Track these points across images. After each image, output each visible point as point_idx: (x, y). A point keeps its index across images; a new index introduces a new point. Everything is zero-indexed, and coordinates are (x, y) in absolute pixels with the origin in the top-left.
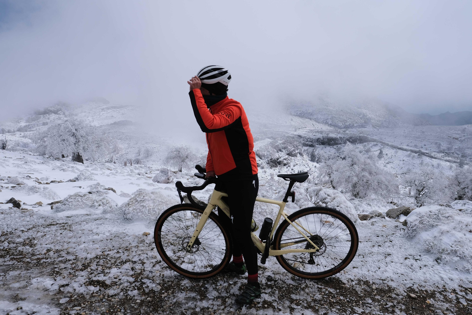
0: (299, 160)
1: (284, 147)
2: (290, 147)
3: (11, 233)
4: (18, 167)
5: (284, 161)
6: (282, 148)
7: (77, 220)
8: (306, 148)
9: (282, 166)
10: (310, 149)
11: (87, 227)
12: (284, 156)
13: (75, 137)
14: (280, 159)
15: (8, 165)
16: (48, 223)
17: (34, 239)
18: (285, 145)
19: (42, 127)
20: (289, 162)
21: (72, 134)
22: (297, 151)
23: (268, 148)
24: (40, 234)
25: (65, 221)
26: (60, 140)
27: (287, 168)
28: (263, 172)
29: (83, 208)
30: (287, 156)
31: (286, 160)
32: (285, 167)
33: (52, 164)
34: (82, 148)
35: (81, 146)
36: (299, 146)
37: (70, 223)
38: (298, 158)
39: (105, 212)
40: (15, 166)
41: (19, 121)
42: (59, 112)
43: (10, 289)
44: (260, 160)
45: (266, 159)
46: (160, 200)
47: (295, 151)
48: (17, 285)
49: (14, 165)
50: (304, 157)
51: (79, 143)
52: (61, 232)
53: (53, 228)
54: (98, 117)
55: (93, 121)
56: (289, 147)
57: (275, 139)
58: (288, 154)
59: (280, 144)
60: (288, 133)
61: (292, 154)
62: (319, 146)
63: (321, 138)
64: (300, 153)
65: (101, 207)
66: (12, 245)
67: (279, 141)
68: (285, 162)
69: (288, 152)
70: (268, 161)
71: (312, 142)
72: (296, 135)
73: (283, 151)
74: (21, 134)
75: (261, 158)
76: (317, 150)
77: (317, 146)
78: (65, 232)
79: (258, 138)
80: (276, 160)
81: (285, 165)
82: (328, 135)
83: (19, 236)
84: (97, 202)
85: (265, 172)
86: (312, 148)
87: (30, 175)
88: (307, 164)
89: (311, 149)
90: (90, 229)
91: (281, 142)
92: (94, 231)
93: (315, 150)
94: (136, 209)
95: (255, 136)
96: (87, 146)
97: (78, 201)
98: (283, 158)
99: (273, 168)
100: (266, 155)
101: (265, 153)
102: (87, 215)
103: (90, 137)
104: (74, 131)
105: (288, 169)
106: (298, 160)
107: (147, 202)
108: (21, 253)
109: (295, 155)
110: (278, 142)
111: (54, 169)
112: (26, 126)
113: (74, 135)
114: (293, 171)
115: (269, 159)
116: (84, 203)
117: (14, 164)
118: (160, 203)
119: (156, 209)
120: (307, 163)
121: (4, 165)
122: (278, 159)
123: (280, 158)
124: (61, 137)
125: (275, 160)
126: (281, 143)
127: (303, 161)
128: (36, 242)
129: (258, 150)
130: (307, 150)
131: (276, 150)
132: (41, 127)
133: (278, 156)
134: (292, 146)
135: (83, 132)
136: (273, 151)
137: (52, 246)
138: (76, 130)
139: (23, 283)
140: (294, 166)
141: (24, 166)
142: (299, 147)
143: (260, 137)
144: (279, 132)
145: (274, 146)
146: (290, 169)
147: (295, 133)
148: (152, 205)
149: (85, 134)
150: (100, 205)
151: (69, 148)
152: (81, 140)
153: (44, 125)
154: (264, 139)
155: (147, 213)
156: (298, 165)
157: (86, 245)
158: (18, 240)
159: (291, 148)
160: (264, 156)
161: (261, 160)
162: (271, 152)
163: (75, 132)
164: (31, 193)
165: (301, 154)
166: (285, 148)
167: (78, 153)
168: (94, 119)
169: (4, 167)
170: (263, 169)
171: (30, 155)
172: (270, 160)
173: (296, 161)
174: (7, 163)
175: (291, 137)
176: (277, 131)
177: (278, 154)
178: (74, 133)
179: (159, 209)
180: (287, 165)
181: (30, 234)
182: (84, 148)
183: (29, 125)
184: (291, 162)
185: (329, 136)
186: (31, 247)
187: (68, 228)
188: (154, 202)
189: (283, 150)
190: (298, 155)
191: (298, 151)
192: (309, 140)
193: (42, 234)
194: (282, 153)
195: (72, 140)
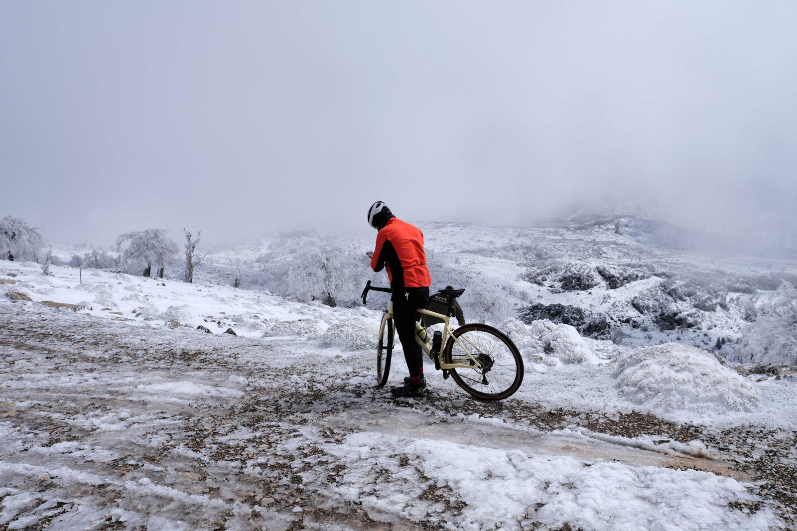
0: (719, 317)
1: (689, 293)
2: (700, 294)
3: (221, 349)
4: (248, 307)
5: (689, 318)
6: (685, 295)
7: (281, 343)
8: (734, 295)
9: (683, 327)
10: (743, 297)
11: (287, 349)
12: (688, 309)
13: (326, 269)
14: (680, 315)
15: (236, 305)
16: (254, 344)
17: (238, 354)
18: (691, 290)
19: (288, 256)
20: (699, 321)
21: (322, 265)
22: (714, 301)
23: (656, 294)
24: (244, 351)
25: (269, 344)
26: (305, 274)
27: (695, 331)
28: (645, 338)
29: (289, 335)
30: (694, 310)
31: (691, 316)
32: (691, 330)
33: (290, 305)
34: (334, 287)
35: (333, 283)
36: (720, 290)
37: (273, 345)
38: (717, 314)
39: (309, 339)
40: (245, 307)
41: (259, 247)
42: (312, 234)
43: (213, 381)
44: (640, 315)
45: (652, 314)
46: (360, 326)
47: (711, 301)
48: (218, 379)
49: (244, 305)
50: (731, 311)
51: (331, 280)
52: (262, 350)
53: (257, 348)
54: (367, 240)
55: (360, 246)
56: (698, 293)
57: (671, 277)
58: (695, 306)
59: (681, 287)
60: (697, 267)
61: (704, 306)
62: (763, 291)
63: (769, 276)
64: (721, 305)
65: (307, 335)
66: (219, 357)
67: (678, 282)
68: (690, 320)
69: (697, 303)
70: (656, 317)
71: (748, 284)
72: (712, 270)
73: (685, 300)
74: (260, 267)
75: (642, 313)
76: (759, 299)
77: (759, 291)
78: (265, 351)
79: (637, 276)
80: (672, 316)
81: (690, 326)
82: (782, 270)
83: (227, 352)
84: (304, 329)
85: (649, 338)
86: (748, 295)
87: (257, 315)
88: (737, 326)
89: (745, 298)
90: (289, 350)
91: (683, 283)
92: (292, 352)
93: (754, 300)
94: (334, 334)
95: (631, 271)
96: (341, 283)
97: (286, 327)
98: (686, 313)
99: (666, 331)
100: (651, 306)
101: (651, 303)
102: (292, 340)
103: (346, 270)
104: (324, 261)
105: (696, 334)
106: (717, 318)
107: (346, 327)
108: (226, 362)
109: (712, 309)
110: (675, 283)
111: (290, 312)
112: (268, 254)
113: (324, 267)
114: (706, 338)
115: (658, 314)
116: (291, 330)
117: (243, 303)
118: (360, 329)
119: (353, 335)
120: (737, 323)
121: (232, 304)
122: (675, 314)
123: (681, 312)
124: (307, 270)
125: (669, 317)
126: (683, 285)
127: (729, 320)
128: (239, 356)
129: (636, 298)
130: (738, 299)
131: (671, 298)
132: (286, 256)
133: (675, 309)
134: (706, 291)
135: (337, 262)
136: (666, 299)
137: (252, 359)
138: (327, 259)
139: (223, 379)
140: (710, 329)
141: (256, 306)
142: (720, 293)
143: (640, 274)
144: (678, 264)
145: (667, 291)
146: (701, 335)
147: (712, 267)
148: (350, 330)
149: (339, 265)
150: (306, 333)
151: (317, 287)
152: (334, 274)
153: (291, 253)
154: (648, 278)
155: (344, 338)
156: (718, 326)
157: (281, 360)
158: (225, 354)
159: (703, 295)
160: (648, 308)
161: (642, 316)
162: (661, 301)
163: (326, 262)
164: (252, 330)
165: (724, 307)
166: (689, 295)
167: (329, 294)
168: (362, 243)
169: (231, 306)
170: (647, 333)
171: (267, 294)
172: (660, 315)
173: (712, 320)
174: (236, 302)
175: (703, 274)
176: (674, 263)
177: (676, 305)
178: (324, 264)
179: (357, 335)
180: (695, 327)
181: (235, 351)
182: (336, 286)
183: (272, 253)
184: (703, 320)
185: (785, 272)
186: (235, 359)
187: (270, 349)
188: (353, 328)
189: (687, 298)
190: (718, 308)
191: (718, 300)
192: (741, 279)
193: (246, 351)
194: (685, 304)
195: (321, 274)
